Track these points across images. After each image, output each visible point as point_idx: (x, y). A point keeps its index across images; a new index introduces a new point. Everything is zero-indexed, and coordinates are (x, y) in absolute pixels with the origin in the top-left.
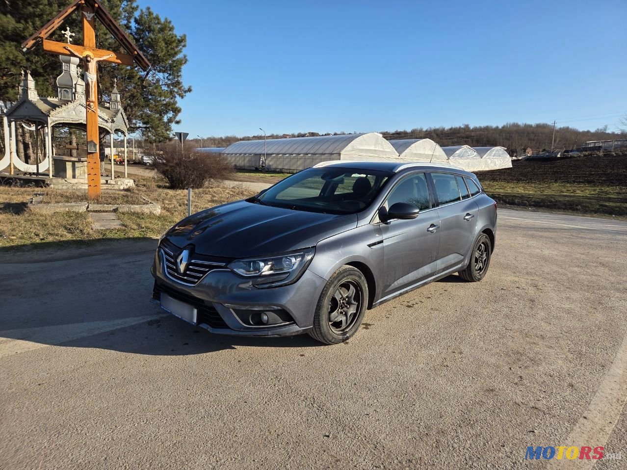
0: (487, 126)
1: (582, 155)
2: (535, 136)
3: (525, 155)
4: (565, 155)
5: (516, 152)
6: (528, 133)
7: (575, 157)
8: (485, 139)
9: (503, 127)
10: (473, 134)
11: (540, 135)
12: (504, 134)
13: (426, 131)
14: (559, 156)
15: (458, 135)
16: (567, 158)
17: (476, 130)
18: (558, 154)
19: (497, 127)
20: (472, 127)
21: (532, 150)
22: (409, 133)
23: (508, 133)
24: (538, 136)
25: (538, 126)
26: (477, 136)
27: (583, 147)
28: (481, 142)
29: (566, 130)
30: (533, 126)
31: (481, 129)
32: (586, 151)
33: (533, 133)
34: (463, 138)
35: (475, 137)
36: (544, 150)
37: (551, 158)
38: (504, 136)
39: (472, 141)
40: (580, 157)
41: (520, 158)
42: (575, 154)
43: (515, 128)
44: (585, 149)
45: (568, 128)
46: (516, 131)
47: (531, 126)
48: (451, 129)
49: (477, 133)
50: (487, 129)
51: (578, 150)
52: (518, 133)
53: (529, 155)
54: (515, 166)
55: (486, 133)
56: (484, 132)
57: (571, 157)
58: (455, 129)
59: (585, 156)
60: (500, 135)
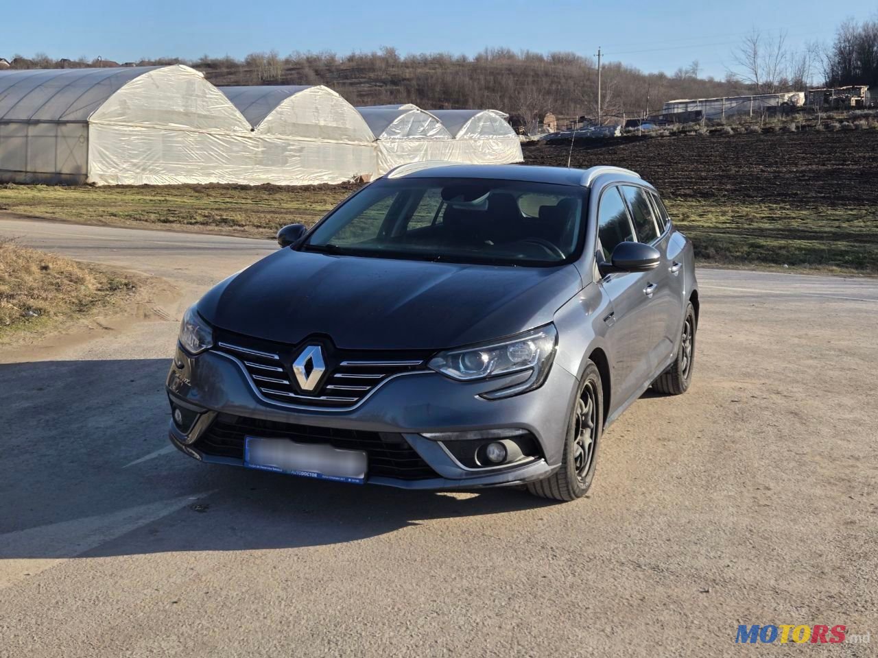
0: (441, 55)
1: (667, 133)
2: (552, 82)
3: (543, 132)
4: (629, 131)
5: (525, 124)
6: (536, 75)
7: (652, 137)
8: (438, 89)
9: (478, 59)
10: (408, 73)
11: (563, 81)
12: (482, 77)
13: (287, 61)
14: (618, 133)
15: (372, 75)
16: (635, 138)
17: (412, 63)
18: (615, 129)
19: (464, 59)
20: (402, 55)
21: (558, 119)
22: (243, 66)
23: (492, 73)
24: (559, 83)
25: (557, 59)
26: (418, 79)
27: (664, 112)
28: (431, 96)
29: (616, 71)
30: (545, 59)
31: (425, 62)
32: (671, 122)
33: (546, 74)
34: (385, 82)
35: (414, 83)
36: (582, 119)
37: (603, 138)
38: (483, 82)
39: (409, 92)
40: (662, 136)
41: (535, 138)
42: (652, 129)
43: (505, 62)
44: (669, 119)
45: (619, 66)
46: (510, 70)
47: (540, 59)
48: (351, 59)
49: (419, 70)
50: (439, 62)
51: (654, 120)
52: (514, 74)
53: (552, 131)
54: (530, 157)
55: (439, 71)
56: (435, 69)
57: (644, 137)
58: (361, 59)
59: (673, 134)
60: (471, 78)
